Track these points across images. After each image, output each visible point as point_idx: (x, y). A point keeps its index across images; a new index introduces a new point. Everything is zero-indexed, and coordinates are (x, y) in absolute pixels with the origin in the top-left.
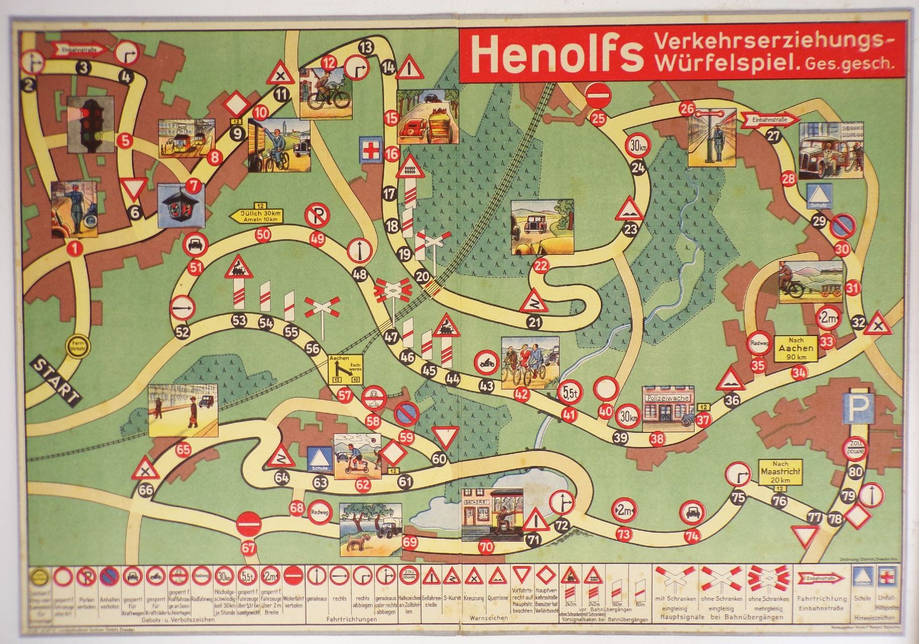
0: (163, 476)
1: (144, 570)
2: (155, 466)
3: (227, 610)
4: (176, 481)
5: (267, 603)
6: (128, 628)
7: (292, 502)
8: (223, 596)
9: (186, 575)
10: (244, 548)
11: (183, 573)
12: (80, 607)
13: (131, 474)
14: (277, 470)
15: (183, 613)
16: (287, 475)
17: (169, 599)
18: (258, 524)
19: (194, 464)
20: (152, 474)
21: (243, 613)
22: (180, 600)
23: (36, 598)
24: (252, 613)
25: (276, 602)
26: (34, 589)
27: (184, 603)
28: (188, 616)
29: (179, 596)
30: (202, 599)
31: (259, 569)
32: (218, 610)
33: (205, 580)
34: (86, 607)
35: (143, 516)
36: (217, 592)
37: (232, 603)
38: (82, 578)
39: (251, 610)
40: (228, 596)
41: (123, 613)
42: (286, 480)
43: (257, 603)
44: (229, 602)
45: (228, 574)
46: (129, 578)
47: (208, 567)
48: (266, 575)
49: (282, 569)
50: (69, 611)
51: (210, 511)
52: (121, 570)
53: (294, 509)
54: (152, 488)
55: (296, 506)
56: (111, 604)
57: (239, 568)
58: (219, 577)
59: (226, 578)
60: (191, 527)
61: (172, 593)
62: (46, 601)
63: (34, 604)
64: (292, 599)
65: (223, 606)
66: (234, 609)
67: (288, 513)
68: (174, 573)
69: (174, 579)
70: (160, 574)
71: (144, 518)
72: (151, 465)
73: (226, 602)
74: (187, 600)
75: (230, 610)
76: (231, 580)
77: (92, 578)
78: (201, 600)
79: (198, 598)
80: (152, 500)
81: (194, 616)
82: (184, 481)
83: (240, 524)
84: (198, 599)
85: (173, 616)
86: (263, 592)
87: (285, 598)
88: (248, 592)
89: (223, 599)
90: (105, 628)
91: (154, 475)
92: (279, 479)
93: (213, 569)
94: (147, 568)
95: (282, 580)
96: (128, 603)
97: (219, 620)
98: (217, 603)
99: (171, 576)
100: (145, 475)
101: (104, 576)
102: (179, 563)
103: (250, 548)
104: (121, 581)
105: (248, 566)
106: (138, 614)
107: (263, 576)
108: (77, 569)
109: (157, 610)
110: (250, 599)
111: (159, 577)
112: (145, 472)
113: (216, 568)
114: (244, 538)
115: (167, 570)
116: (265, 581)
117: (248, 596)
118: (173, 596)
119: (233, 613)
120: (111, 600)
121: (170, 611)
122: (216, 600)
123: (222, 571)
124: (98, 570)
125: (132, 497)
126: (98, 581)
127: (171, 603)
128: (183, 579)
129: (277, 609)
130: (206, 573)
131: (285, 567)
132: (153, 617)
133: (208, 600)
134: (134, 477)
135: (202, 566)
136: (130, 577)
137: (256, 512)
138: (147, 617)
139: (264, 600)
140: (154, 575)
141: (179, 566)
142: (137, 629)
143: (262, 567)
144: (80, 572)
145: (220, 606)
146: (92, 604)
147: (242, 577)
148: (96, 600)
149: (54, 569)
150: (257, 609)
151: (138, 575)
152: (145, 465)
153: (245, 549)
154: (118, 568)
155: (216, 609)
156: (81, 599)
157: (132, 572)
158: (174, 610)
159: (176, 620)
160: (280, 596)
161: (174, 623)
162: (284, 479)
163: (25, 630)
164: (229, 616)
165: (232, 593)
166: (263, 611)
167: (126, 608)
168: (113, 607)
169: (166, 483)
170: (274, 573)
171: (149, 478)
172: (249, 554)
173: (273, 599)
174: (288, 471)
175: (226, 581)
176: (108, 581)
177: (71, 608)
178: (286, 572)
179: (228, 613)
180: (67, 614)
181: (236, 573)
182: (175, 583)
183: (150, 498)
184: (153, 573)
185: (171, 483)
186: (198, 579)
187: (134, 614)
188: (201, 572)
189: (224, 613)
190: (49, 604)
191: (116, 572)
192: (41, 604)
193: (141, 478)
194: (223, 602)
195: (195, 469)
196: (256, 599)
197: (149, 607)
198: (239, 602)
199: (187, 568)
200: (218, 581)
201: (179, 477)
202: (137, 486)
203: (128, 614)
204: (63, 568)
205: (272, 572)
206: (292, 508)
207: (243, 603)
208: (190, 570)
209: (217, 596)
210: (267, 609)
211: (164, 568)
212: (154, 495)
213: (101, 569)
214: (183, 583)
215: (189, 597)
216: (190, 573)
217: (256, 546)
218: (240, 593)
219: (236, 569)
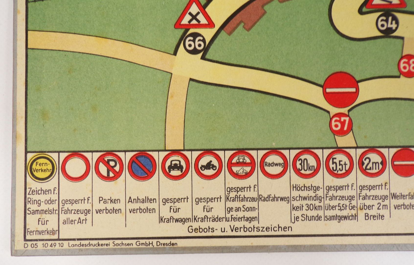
0: (218, 24)
1: (193, 156)
2: (208, 10)
3: (310, 213)
4: (236, 31)
5: (368, 202)
6: (168, 241)
7: (402, 58)
8: (304, 194)
9: (252, 164)
10: (333, 123)
11: (248, 160)
12: (99, 211)
13: (175, 20)
14: (379, 13)
15: (247, 219)
16: (395, 19)
17: (227, 199)
18: (354, 90)
19: (263, 6)
20: (203, 20)
21: (332, 218)
22: (243, 200)
23: (35, 197)
24: (345, 218)
25: (380, 201)
26: (33, 184)
27: (248, 204)
28: (255, 223)
29: (242, 194)
30: (275, 199)
31: (356, 154)
32: (298, 213)
33: (278, 170)
34: (108, 211)
35: (191, 80)
36: (296, 188)
37: (317, 203)
38: (103, 169)
39: (345, 213)
40: (311, 193)
41: (161, 220)
42: (394, 26)
43: (354, 203)
44: (313, 202)
45: (312, 161)
46: (170, 167)
47: (283, 151)
48: (366, 162)
49: (389, 153)
50: (83, 217)
51: (286, 72)
52: (159, 157)
53: (405, 68)
54: (204, 41)
55: (408, 63)
56: (143, 206)
57: (327, 152)
58: (299, 166)
59: (309, 168)
60: (259, 94)
61: (231, 189)
62: (51, 202)
63: (33, 207)
64: (403, 196)
65: (305, 207)
66: (321, 213)
67: (398, 74)
68: (234, 161)
69: (235, 169)
70: (215, 162)
71: (191, 82)
72: (203, 8)
73: (309, 202)
74: (253, 199)
75: (314, 213)
76: (316, 172)
77: (117, 168)
78: (273, 200)
79: (269, 196)
80: (203, 58)
81: (264, 223)
82: (248, 30)
83: (328, 90)
84: (268, 199)
85: (232, 223)
86: (362, 188)
87: (394, 196)
88: (341, 188)
89: (305, 198)
90: (134, 242)
91: (206, 22)
92: (383, 26)
93: (291, 155)
94: (196, 154)
95: (389, 168)
96: (168, 205)
97: (298, 228)
98: (296, 204)
99: (230, 164)
100: (194, 22)
101: (134, 165)
102: (241, 147)
103: (343, 124)
104: (159, 173)
105: (340, 150)
106: (183, 221)
107: (361, 163)
108: (97, 155)
109: (209, 215)
110: (342, 198)
111: (213, 166)
112: (194, 17)
113: (294, 153)
114: (334, 110)
115: (225, 156)
116: (365, 172)
117: (340, 193)
118: (233, 195)
119: (319, 218)
120: (143, 201)
121: (228, 216)
122: (295, 199)
123: (303, 157)
124: (127, 158)
125: (175, 53)
126: (126, 173)
127: (230, 204)
128: (248, 169)
129: (382, 212)
130: (279, 160)
131: (393, 151)
132: (204, 225)
133: (282, 199)
134: (178, 25)
135: (275, 151)
136: (173, 167)
137: (349, 71)
138: (195, 225)
139: (364, 198)
140: (205, 164)
141: (241, 151)
142: (181, 243)
143: (360, 151)
144: (100, 159)
145: (300, 208)
146: (117, 206)
147: (331, 166)
148: (123, 201)
149: (63, 156)
150: (353, 212)
151: (183, 163)
152: (194, 9)
153: (336, 126)
154: (155, 155)
155: (294, 212)
156: (101, 199)
157: (175, 158)
158: (234, 214)
159: (236, 229)
160: (386, 193)
161: (234, 234)
162: (390, 26)
163: (20, 244)
164: (313, 222)
165: (317, 188)
166: (361, 214)
167: (166, 212)
168: (148, 210)
169: (223, 34)
170: (378, 159)
171: (199, 25)
172: (342, 133)
173: (375, 197)
174: (398, 15)
175: (308, 172)
176: (140, 173)
177: (87, 212)
178: (395, 157)
179: (312, 218)
180: (80, 221)
181: (323, 161)
182: (236, 176)
183: (200, 55)
184: (204, 161)
185: (230, 34)
186: (269, 169)
187: (177, 221)
188: (274, 158)
189: (307, 218)
190: (55, 206)
191: (152, 159)
192: (44, 207)
193: (187, 27)
194: (304, 202)
195: (265, 12)
196: (351, 198)
197: (199, 212)
198: (327, 202)
199: (253, 153)
200: (298, 172)
201: (243, 24)
202: (183, 38)
203: (168, 221)
204: (75, 154)
205: (375, 158)
206: (402, 65)
207: (334, 203)
208: (258, 155)
209: (295, 193)
210: (367, 211)
211: (220, 154)
212: (206, 50)
213: (130, 155)
214: (248, 175)
215: (255, 195)
216: (258, 161)
217: (350, 121)
218: (329, 188)
219: (323, 154)
